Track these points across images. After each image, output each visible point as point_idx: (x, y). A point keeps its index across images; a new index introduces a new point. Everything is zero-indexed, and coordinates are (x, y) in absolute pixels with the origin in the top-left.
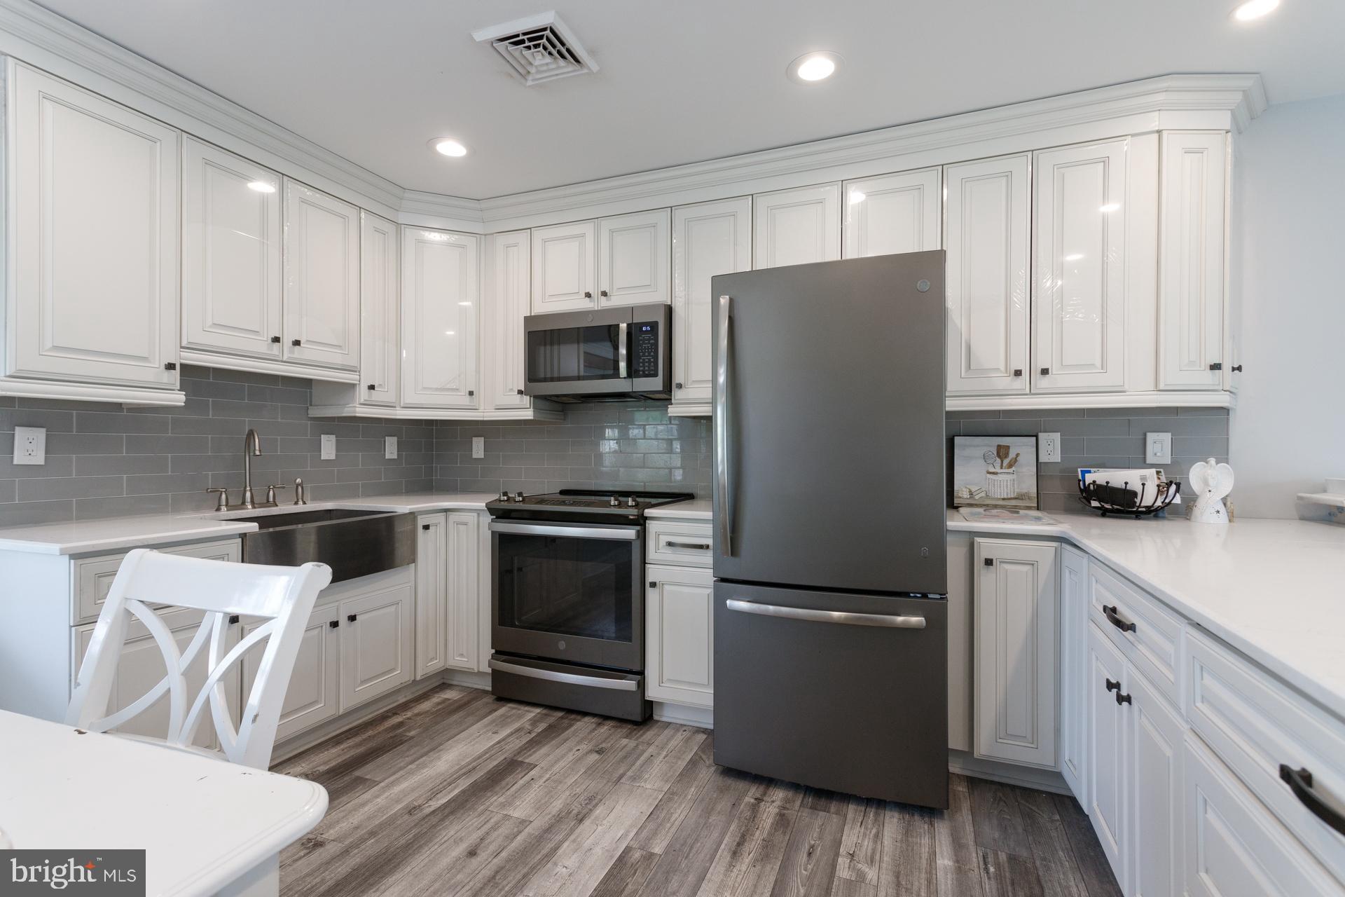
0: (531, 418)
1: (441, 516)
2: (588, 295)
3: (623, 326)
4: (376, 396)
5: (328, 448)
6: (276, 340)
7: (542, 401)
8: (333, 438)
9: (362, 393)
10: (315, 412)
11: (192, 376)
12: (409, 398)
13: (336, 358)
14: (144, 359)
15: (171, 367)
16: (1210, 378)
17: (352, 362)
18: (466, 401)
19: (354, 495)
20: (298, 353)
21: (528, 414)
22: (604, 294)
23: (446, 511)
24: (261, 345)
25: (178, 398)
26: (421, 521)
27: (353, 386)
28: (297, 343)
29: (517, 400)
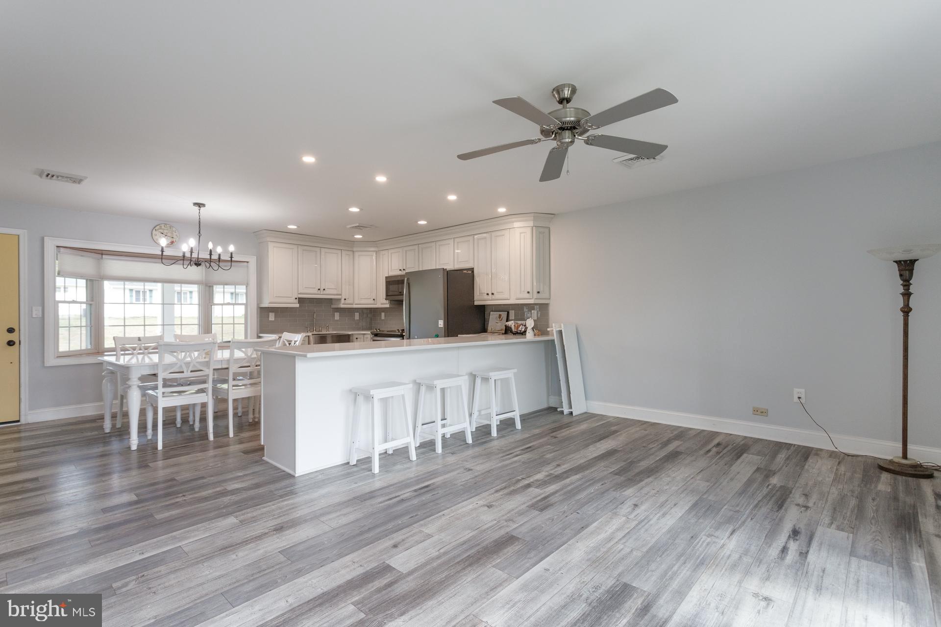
0: (388, 307)
1: (362, 336)
2: (400, 270)
3: (406, 279)
4: (347, 302)
5: (337, 316)
6: (319, 289)
7: (391, 301)
8: (338, 313)
9: (343, 301)
10: (333, 306)
11: (301, 300)
12: (356, 302)
13: (335, 292)
14: (291, 297)
15: (296, 298)
16: (527, 296)
17: (340, 293)
18: (373, 302)
19: (345, 330)
20: (325, 292)
21: (388, 306)
22: (404, 270)
23: (364, 334)
24: (316, 291)
25: (298, 305)
26: (355, 337)
27: (340, 299)
28: (324, 290)
29: (385, 301)
